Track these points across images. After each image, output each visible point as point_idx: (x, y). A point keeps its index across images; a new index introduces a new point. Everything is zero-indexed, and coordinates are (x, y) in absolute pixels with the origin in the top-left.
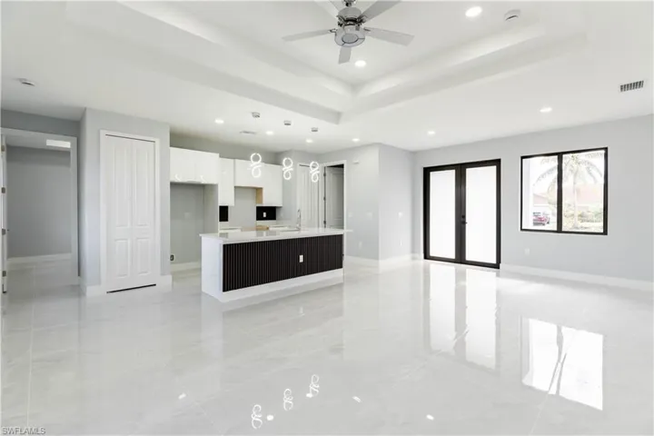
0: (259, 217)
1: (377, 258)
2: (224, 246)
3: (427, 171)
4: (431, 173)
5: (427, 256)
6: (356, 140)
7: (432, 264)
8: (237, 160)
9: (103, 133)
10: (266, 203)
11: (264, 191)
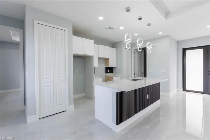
0: (107, 72)
1: (169, 92)
2: (117, 94)
3: (184, 50)
4: (187, 51)
5: (184, 89)
6: (161, 33)
7: (187, 93)
8: (100, 45)
9: (36, 22)
10: (110, 65)
11: (110, 60)
